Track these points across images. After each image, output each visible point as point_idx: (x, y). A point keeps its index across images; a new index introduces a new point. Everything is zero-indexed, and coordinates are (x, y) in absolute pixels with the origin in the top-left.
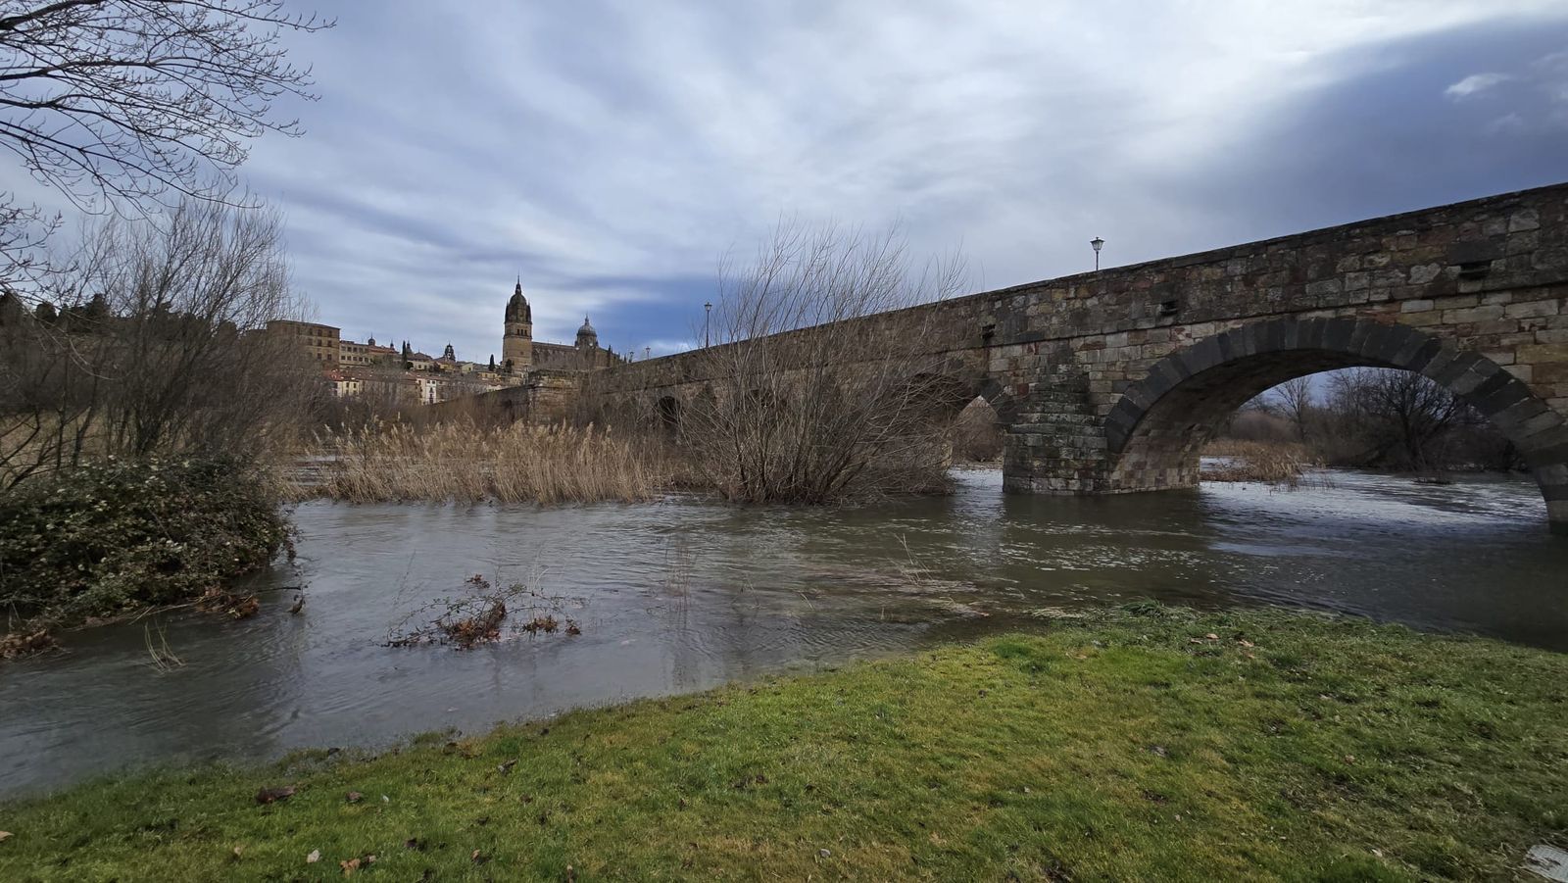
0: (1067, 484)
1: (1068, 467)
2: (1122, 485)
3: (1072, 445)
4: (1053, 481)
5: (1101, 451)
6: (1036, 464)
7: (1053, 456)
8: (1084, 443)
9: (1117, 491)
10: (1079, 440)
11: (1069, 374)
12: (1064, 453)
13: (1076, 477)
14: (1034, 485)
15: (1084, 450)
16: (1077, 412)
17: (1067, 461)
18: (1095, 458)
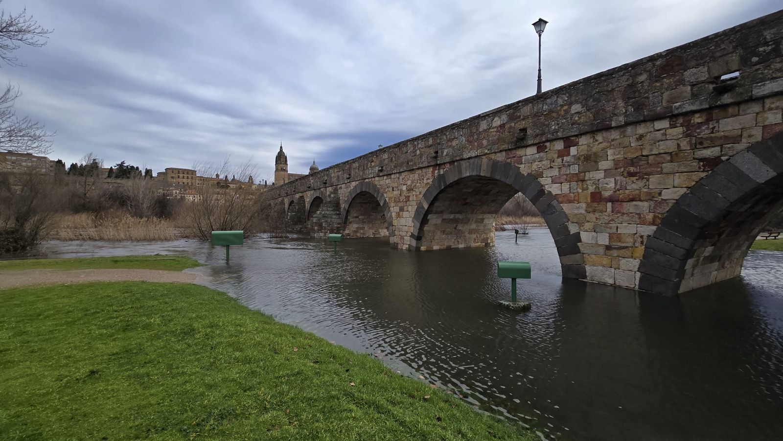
0: (325, 235)
1: (325, 229)
2: (352, 235)
3: (326, 221)
4: (320, 233)
5: (339, 224)
6: (316, 228)
7: (320, 225)
8: (331, 221)
9: (348, 237)
10: (329, 220)
11: (334, 197)
12: (324, 225)
13: (328, 232)
14: (315, 235)
15: (331, 223)
16: (332, 211)
17: (325, 227)
18: (336, 226)
